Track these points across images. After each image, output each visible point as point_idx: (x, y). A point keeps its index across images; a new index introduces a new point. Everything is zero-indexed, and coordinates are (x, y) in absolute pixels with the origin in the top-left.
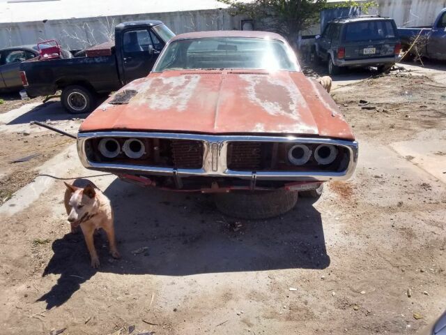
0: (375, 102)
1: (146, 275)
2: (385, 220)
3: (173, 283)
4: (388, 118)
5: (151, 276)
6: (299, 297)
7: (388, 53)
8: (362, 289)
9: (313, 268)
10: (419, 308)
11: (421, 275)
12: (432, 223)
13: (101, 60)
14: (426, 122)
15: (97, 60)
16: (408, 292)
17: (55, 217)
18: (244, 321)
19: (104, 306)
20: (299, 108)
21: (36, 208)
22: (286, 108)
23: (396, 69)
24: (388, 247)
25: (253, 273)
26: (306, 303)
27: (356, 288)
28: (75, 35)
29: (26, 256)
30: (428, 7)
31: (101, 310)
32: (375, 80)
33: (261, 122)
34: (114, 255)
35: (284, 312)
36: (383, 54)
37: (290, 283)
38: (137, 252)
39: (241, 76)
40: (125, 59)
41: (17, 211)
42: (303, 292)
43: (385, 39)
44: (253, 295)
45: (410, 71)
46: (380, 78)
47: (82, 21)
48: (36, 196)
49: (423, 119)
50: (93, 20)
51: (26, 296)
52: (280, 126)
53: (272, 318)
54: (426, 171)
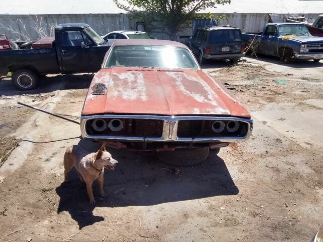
0: (234, 84)
1: (130, 207)
2: (261, 162)
3: (149, 211)
4: (244, 96)
5: (133, 207)
6: (227, 212)
7: (237, 51)
8: (261, 205)
9: (230, 195)
10: (293, 213)
11: (289, 194)
12: (288, 163)
13: (45, 51)
14: (268, 98)
15: (41, 51)
16: (286, 204)
17: (46, 171)
18: (201, 230)
19: (110, 229)
20: (214, 97)
21: (29, 166)
22: (206, 98)
23: (241, 61)
24: (267, 179)
25: (196, 201)
26: (232, 215)
27: (258, 204)
28: (10, 28)
29: (40, 201)
30: (256, 20)
31: (109, 232)
32: (230, 68)
33: (197, 107)
34: (103, 195)
35: (222, 222)
36: (234, 51)
37: (220, 204)
38: (117, 192)
39: (167, 73)
40: (63, 51)
41: (16, 168)
42: (229, 209)
43: (235, 42)
44: (201, 214)
45: (250, 62)
46: (233, 67)
47: (15, 17)
48: (26, 157)
49: (266, 96)
50: (24, 17)
51: (52, 228)
52: (208, 109)
53: (216, 226)
54: (276, 131)
